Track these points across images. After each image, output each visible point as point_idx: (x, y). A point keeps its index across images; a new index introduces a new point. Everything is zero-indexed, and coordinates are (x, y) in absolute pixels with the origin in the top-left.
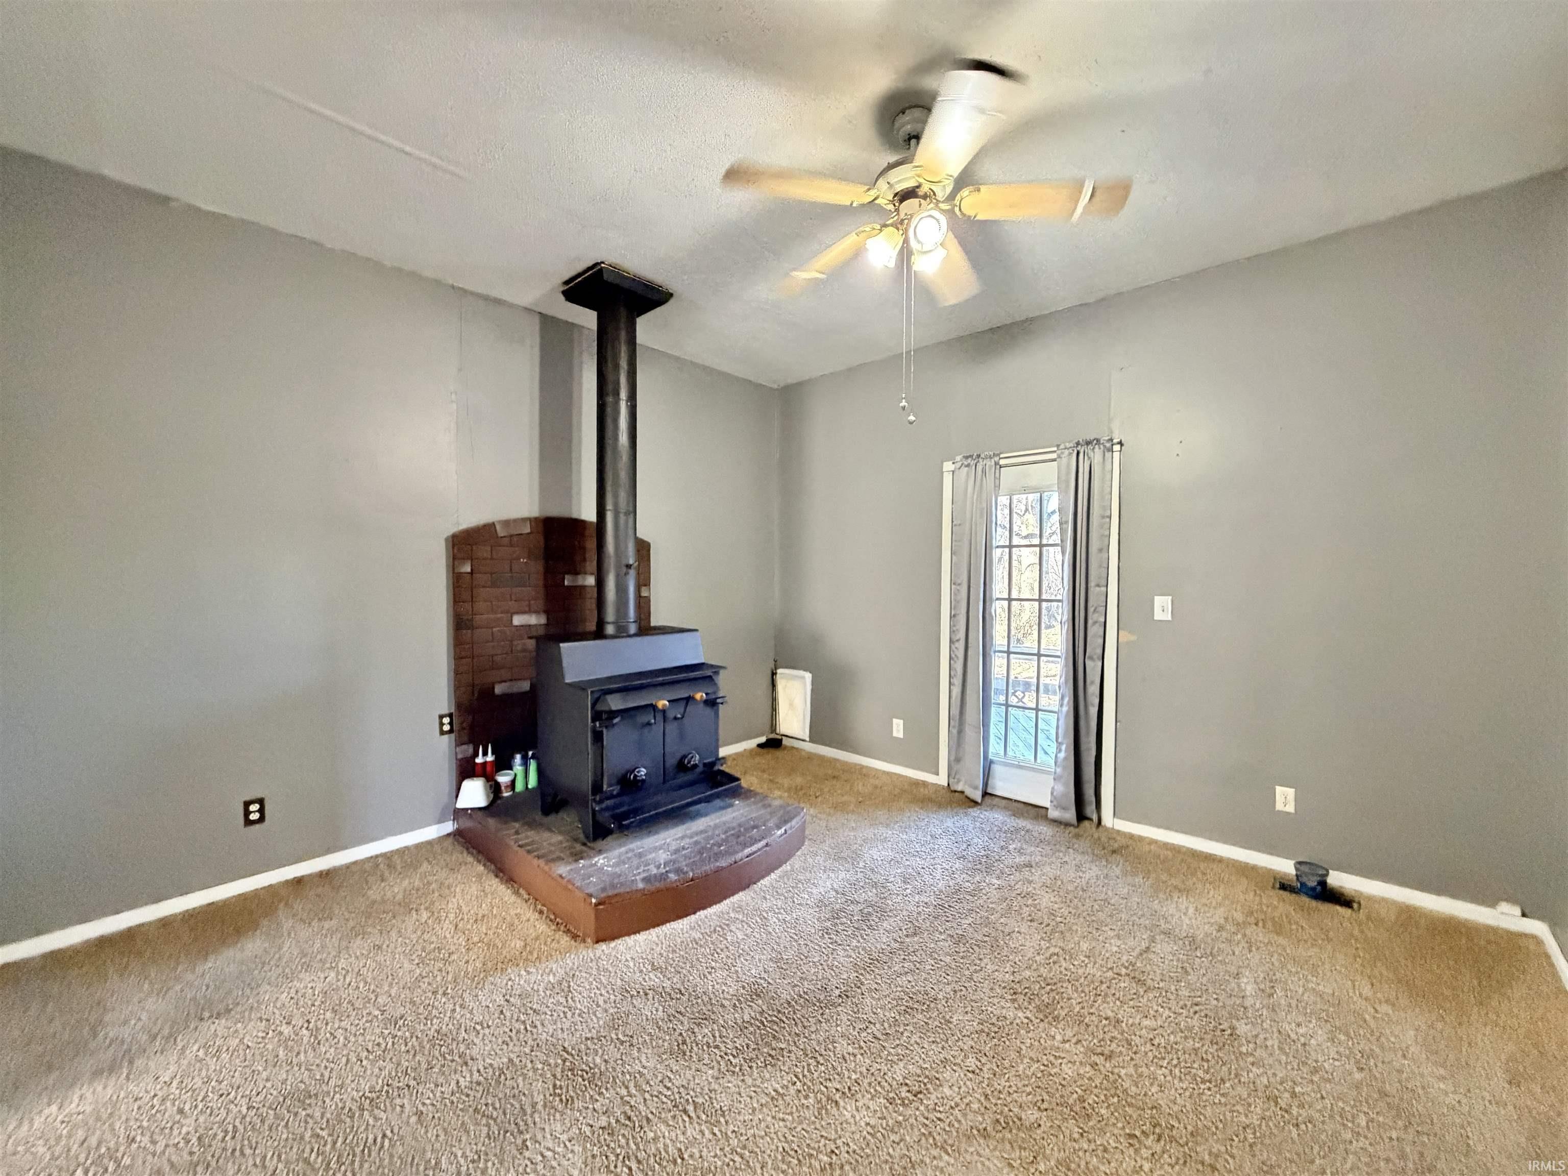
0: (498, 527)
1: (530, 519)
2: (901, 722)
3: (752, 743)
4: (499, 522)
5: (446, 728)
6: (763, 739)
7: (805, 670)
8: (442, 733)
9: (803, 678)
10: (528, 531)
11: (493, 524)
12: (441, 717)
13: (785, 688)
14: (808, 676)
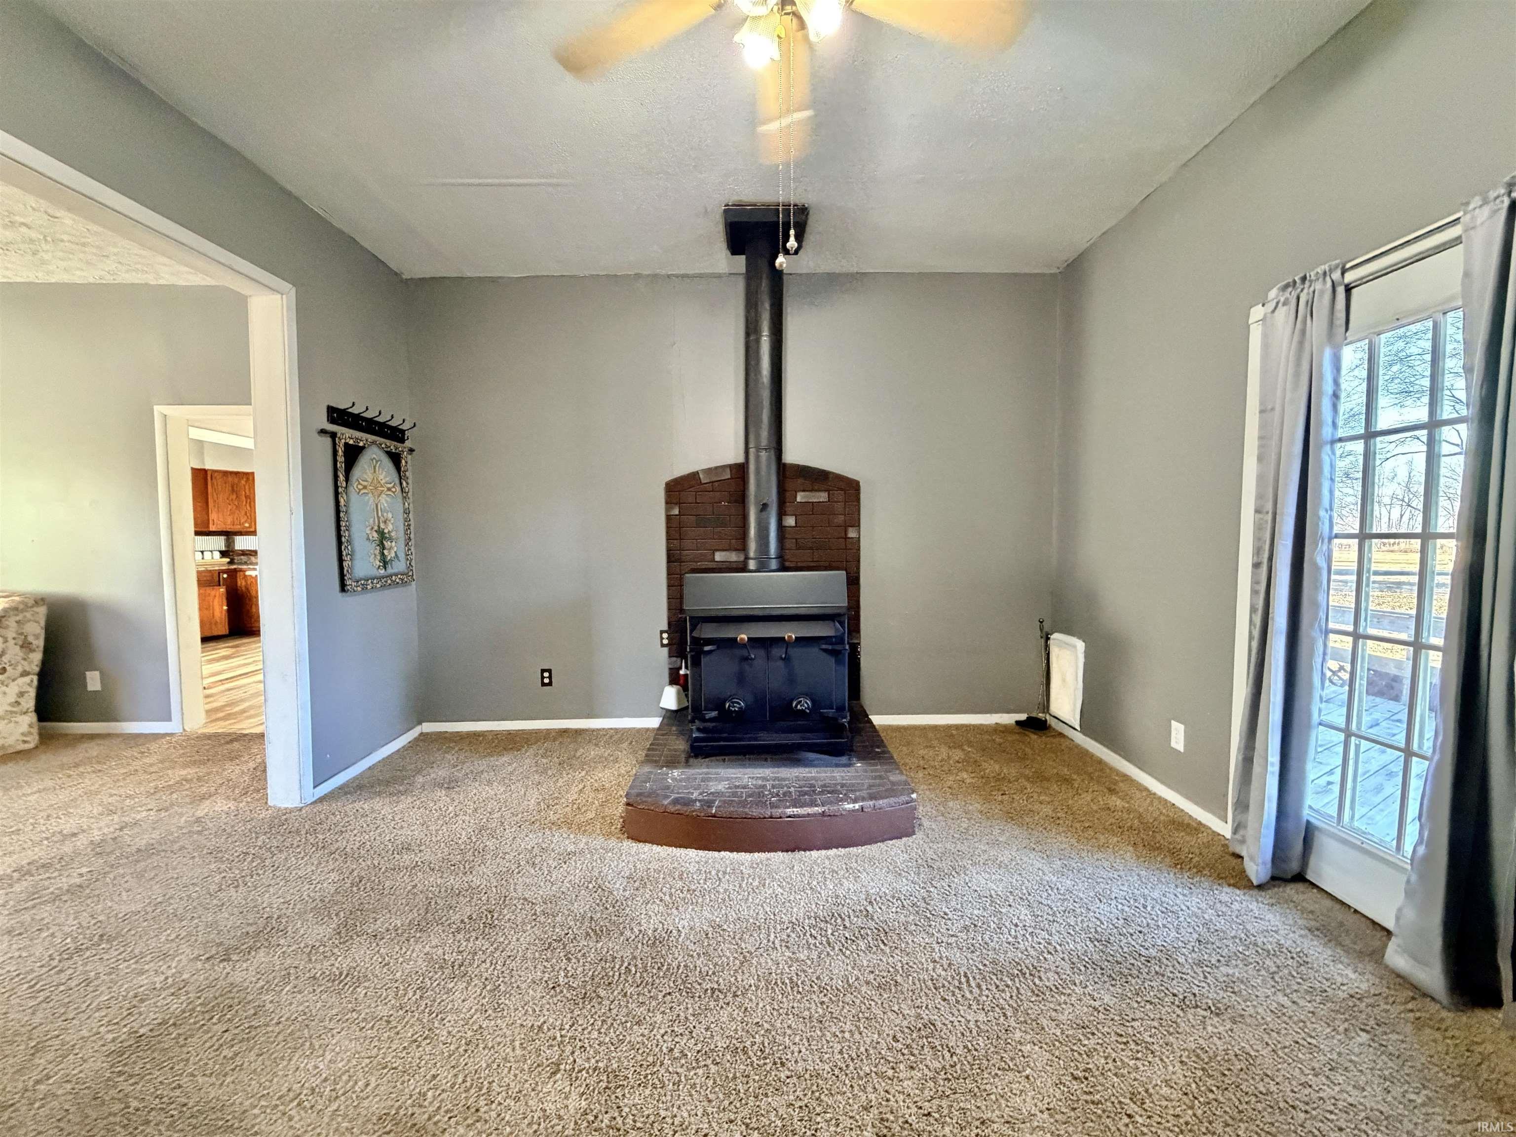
0: (701, 476)
1: (730, 466)
2: (1181, 727)
3: (1008, 719)
4: (703, 470)
5: (665, 642)
6: (1023, 717)
7: (1079, 638)
8: (663, 645)
9: (1075, 647)
10: (729, 476)
11: (697, 472)
12: (662, 632)
13: (1058, 657)
14: (1080, 645)
